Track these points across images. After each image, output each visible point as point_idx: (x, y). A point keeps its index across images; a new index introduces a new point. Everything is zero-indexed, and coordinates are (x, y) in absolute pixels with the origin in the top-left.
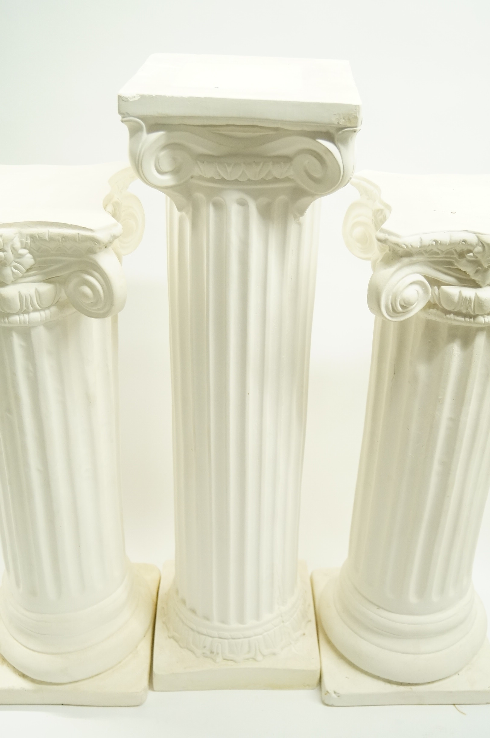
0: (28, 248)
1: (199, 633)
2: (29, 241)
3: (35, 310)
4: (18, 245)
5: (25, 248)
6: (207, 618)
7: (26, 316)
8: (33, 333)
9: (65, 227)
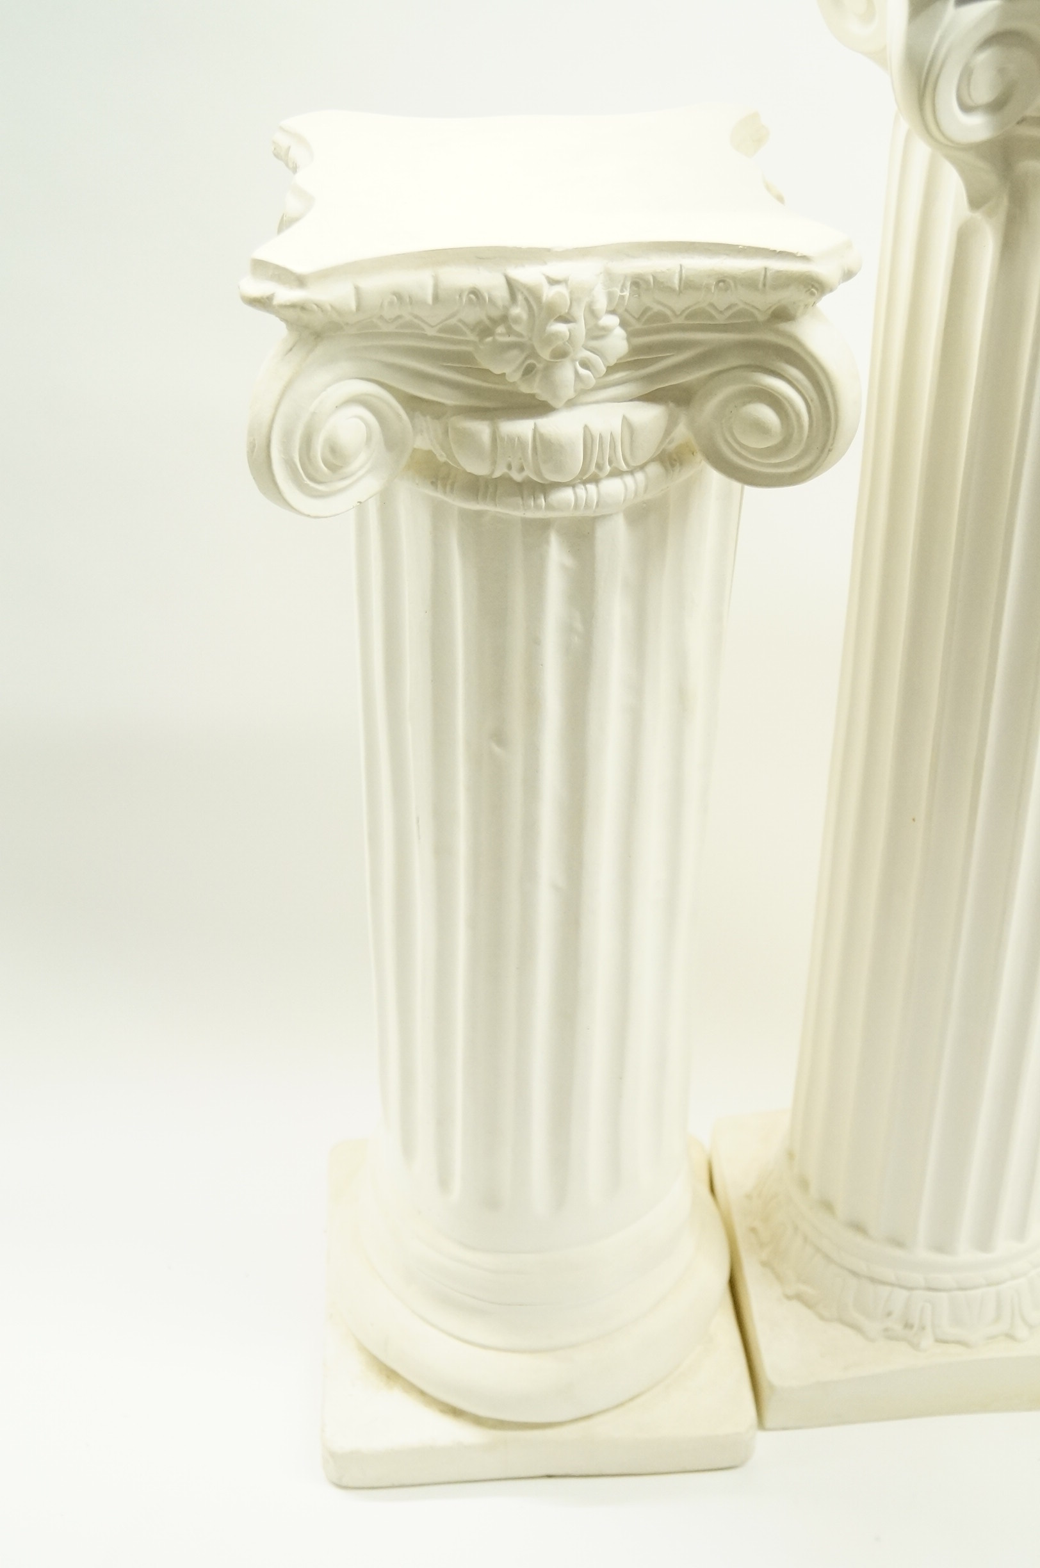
0: (621, 310)
1: (873, 1280)
2: (627, 293)
3: (616, 473)
4: (602, 304)
5: (613, 312)
6: (899, 1243)
7: (591, 487)
8: (601, 532)
9: (727, 255)
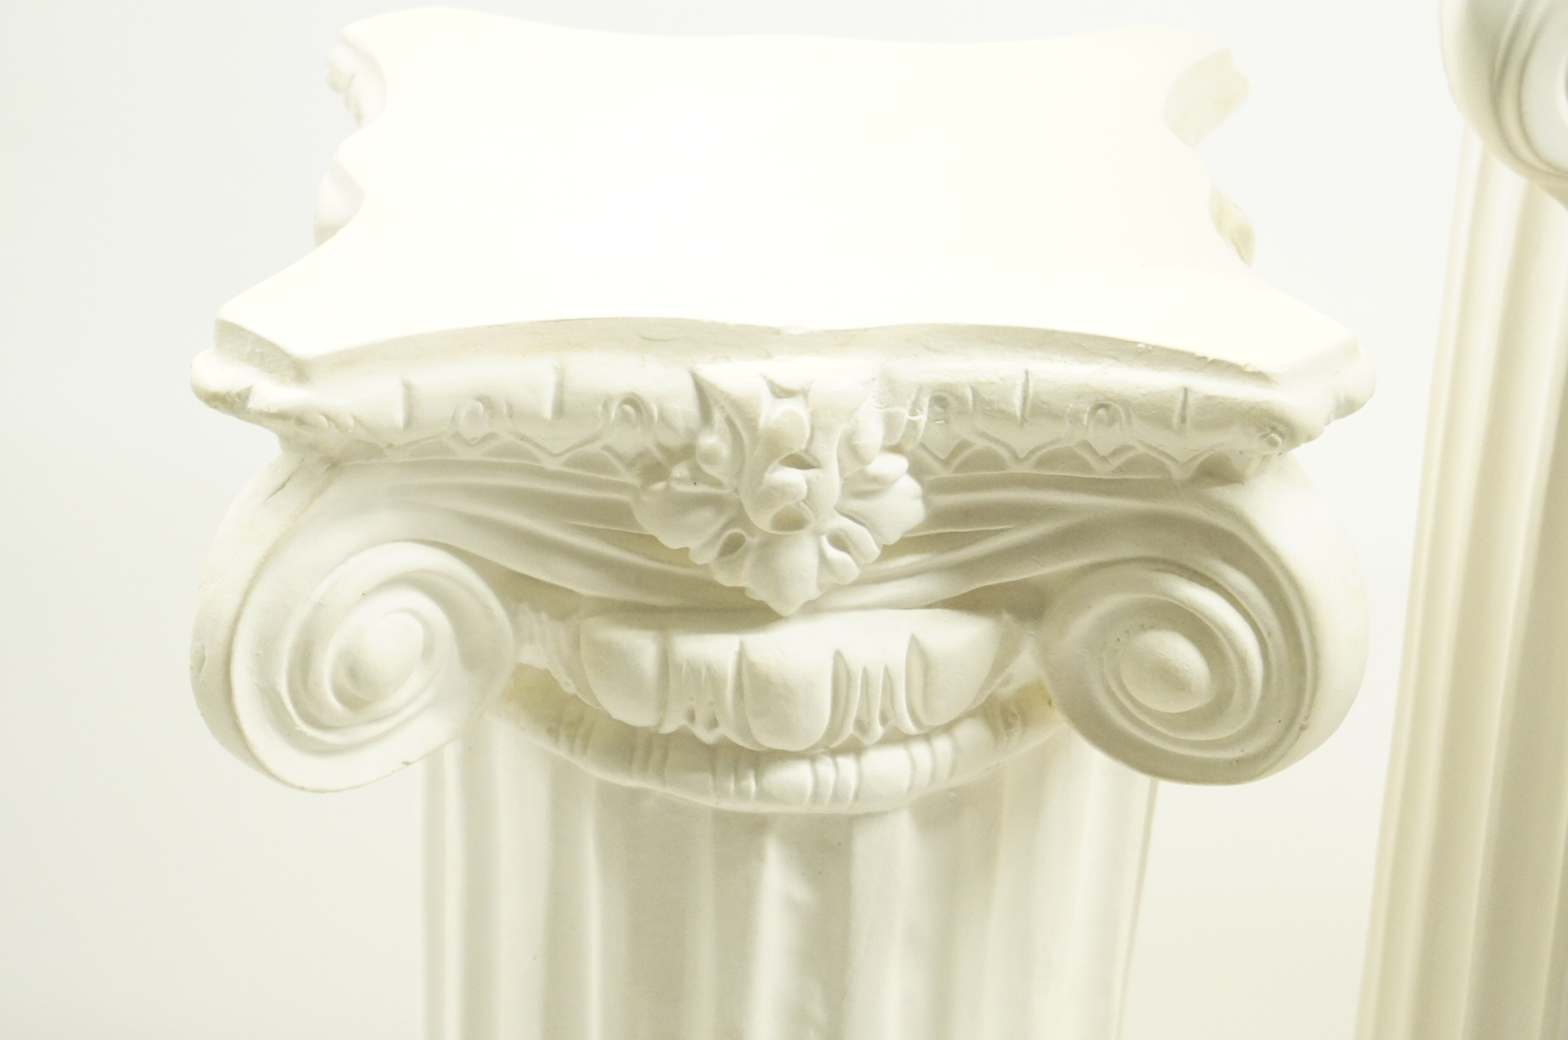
0: (909, 447)
2: (922, 418)
3: (895, 738)
4: (872, 435)
5: (896, 449)
7: (847, 763)
8: (864, 844)
9: (1115, 358)
